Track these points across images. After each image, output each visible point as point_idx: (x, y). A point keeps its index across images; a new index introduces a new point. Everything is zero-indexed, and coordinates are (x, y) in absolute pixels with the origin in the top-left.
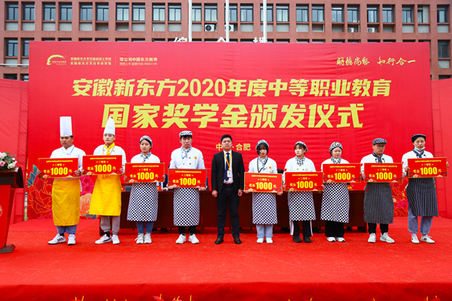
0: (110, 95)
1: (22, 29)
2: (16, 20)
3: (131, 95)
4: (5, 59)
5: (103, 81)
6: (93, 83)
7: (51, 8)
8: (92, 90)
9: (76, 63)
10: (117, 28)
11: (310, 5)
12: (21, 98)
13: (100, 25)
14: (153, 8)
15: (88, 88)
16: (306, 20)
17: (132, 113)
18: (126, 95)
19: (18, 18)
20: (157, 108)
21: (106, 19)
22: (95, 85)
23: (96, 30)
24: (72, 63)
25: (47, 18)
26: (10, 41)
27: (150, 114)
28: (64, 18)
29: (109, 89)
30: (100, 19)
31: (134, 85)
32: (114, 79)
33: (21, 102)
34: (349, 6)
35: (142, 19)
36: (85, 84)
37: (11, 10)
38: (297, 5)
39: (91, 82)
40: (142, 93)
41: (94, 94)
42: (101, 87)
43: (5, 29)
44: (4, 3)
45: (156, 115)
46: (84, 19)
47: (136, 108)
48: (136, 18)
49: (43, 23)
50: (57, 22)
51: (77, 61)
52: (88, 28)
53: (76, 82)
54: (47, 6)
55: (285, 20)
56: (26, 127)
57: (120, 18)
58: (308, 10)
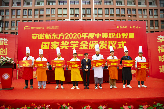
0: (44, 39)
1: (16, 18)
2: (15, 15)
3: (50, 39)
4: (11, 27)
5: (41, 34)
6: (38, 35)
7: (26, 11)
8: (38, 37)
9: (33, 29)
10: (46, 17)
11: (109, 9)
12: (16, 40)
13: (41, 16)
14: (58, 10)
15: (36, 36)
16: (108, 13)
17: (50, 44)
18: (49, 39)
19: (15, 14)
20: (59, 43)
21: (43, 14)
22: (39, 36)
23: (40, 17)
24: (31, 29)
25: (24, 14)
26: (13, 22)
27: (56, 45)
28: (29, 14)
29: (43, 37)
30: (41, 14)
31: (51, 35)
32: (45, 34)
33: (16, 42)
34: (121, 9)
35: (54, 13)
36: (36, 35)
37: (13, 12)
38: (105, 8)
39: (37, 35)
40: (54, 38)
41: (38, 39)
42: (41, 36)
43: (11, 18)
44: (11, 10)
45: (58, 45)
46: (36, 14)
47: (52, 43)
48: (52, 13)
49: (23, 16)
50: (27, 15)
51: (33, 28)
52: (37, 17)
53: (33, 35)
54: (24, 10)
55: (101, 13)
56: (17, 49)
57: (47, 13)
58: (108, 10)
